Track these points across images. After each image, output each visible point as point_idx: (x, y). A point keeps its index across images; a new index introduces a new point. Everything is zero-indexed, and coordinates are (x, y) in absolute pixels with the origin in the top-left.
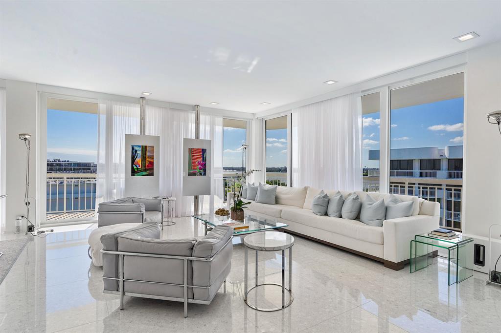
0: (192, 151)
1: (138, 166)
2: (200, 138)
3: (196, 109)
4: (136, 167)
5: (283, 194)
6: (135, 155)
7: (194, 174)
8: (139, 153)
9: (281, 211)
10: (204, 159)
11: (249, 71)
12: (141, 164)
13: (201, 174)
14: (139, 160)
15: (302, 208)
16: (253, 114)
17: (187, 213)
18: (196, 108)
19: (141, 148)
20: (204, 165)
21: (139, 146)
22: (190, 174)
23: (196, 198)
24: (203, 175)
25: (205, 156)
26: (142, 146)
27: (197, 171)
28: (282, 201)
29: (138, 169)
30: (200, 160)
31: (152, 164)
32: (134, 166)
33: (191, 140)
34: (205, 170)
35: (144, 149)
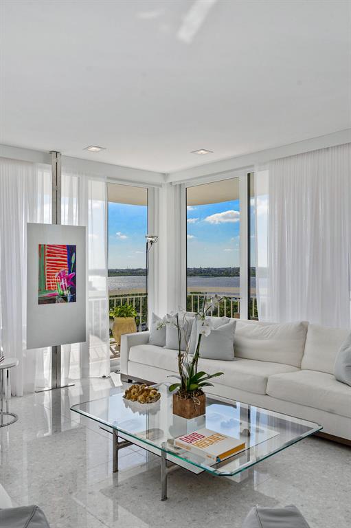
0: (46, 252)
2: (62, 224)
3: (54, 160)
5: (249, 337)
7: (52, 300)
9: (266, 380)
10: (72, 267)
11: (185, 35)
13: (65, 299)
15: (300, 368)
16: (164, 174)
17: (35, 385)
18: (52, 157)
20: (72, 281)
22: (42, 301)
23: (56, 352)
24: (71, 301)
25: (73, 262)
27: (57, 292)
28: (247, 352)
30: (63, 269)
33: (42, 226)
34: (73, 291)
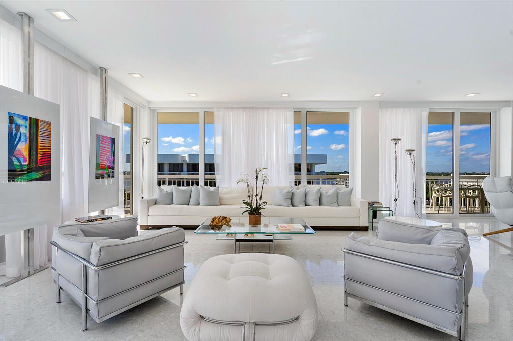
0: (100, 140)
1: (21, 160)
3: (104, 75)
4: (19, 161)
6: (16, 135)
7: (102, 177)
8: (24, 131)
10: (113, 153)
12: (27, 157)
13: (109, 177)
14: (22, 147)
19: (28, 123)
21: (25, 118)
22: (97, 177)
23: (103, 214)
24: (112, 178)
25: (113, 150)
26: (30, 118)
27: (105, 171)
29: (21, 165)
30: (108, 154)
31: (47, 157)
32: (14, 159)
35: (34, 124)
